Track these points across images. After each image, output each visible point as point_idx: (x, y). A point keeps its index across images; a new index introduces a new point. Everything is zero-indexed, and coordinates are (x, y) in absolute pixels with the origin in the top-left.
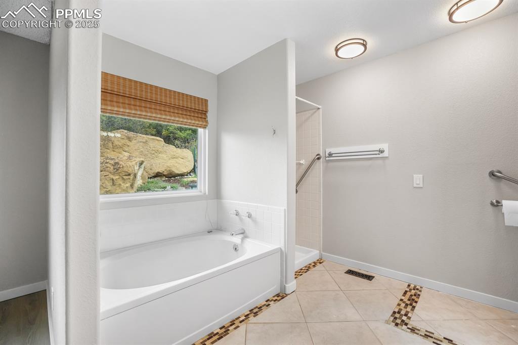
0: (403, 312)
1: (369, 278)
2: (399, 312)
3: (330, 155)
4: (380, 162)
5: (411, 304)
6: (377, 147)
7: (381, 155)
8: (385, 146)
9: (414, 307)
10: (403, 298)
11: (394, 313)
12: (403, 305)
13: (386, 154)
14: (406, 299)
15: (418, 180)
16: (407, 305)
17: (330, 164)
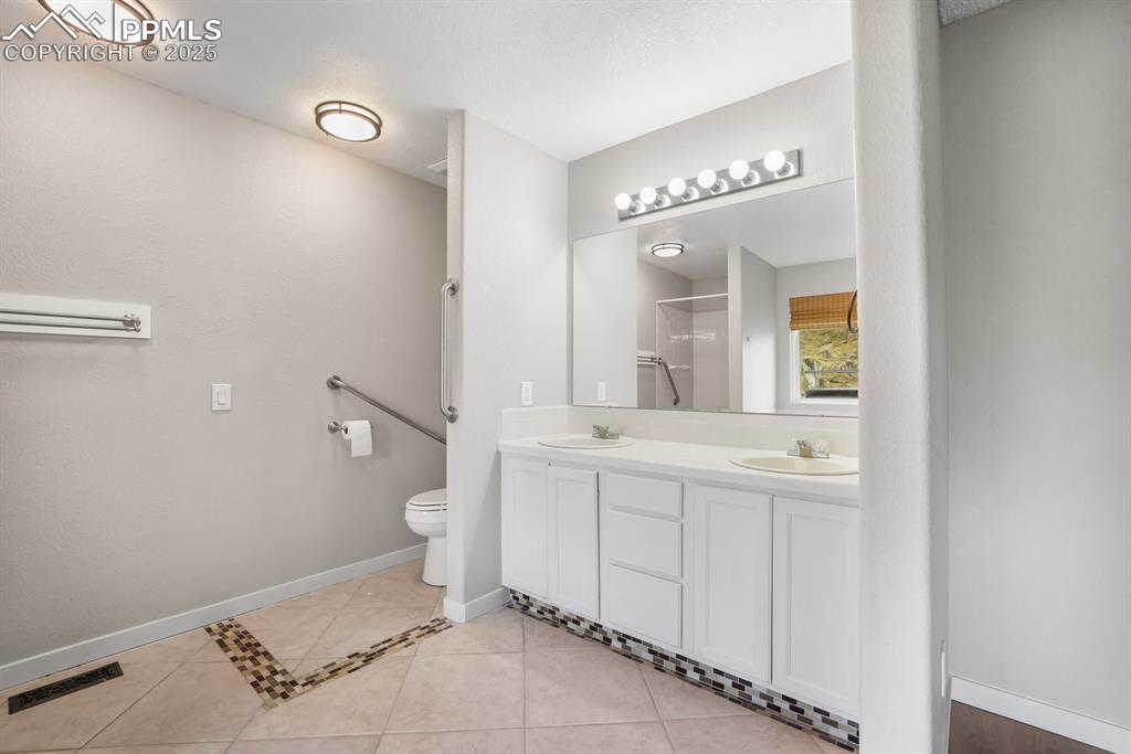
0: (265, 673)
1: (110, 671)
2: (261, 678)
5: (257, 654)
6: (117, 311)
9: (266, 654)
10: (231, 654)
11: (254, 684)
12: (248, 664)
13: (141, 332)
14: (236, 651)
15: (222, 394)
16: (252, 659)
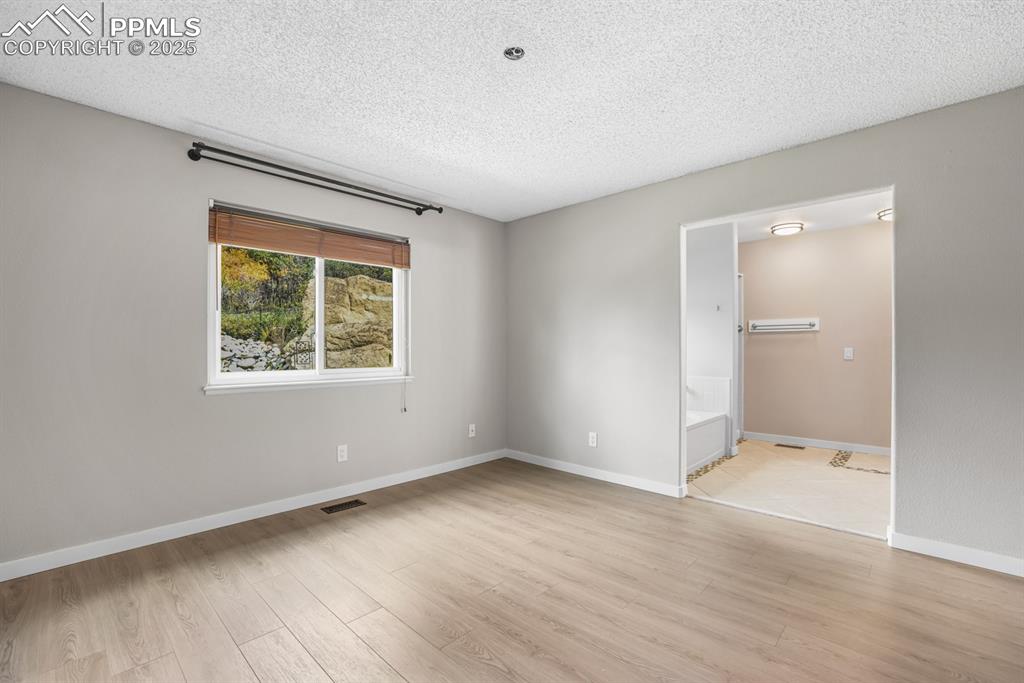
0: (838, 462)
2: (835, 462)
3: (754, 327)
4: (811, 335)
6: (807, 321)
7: (814, 329)
8: (816, 320)
10: (837, 457)
11: (831, 462)
13: (816, 328)
15: (848, 353)
16: (840, 459)
17: (754, 337)
